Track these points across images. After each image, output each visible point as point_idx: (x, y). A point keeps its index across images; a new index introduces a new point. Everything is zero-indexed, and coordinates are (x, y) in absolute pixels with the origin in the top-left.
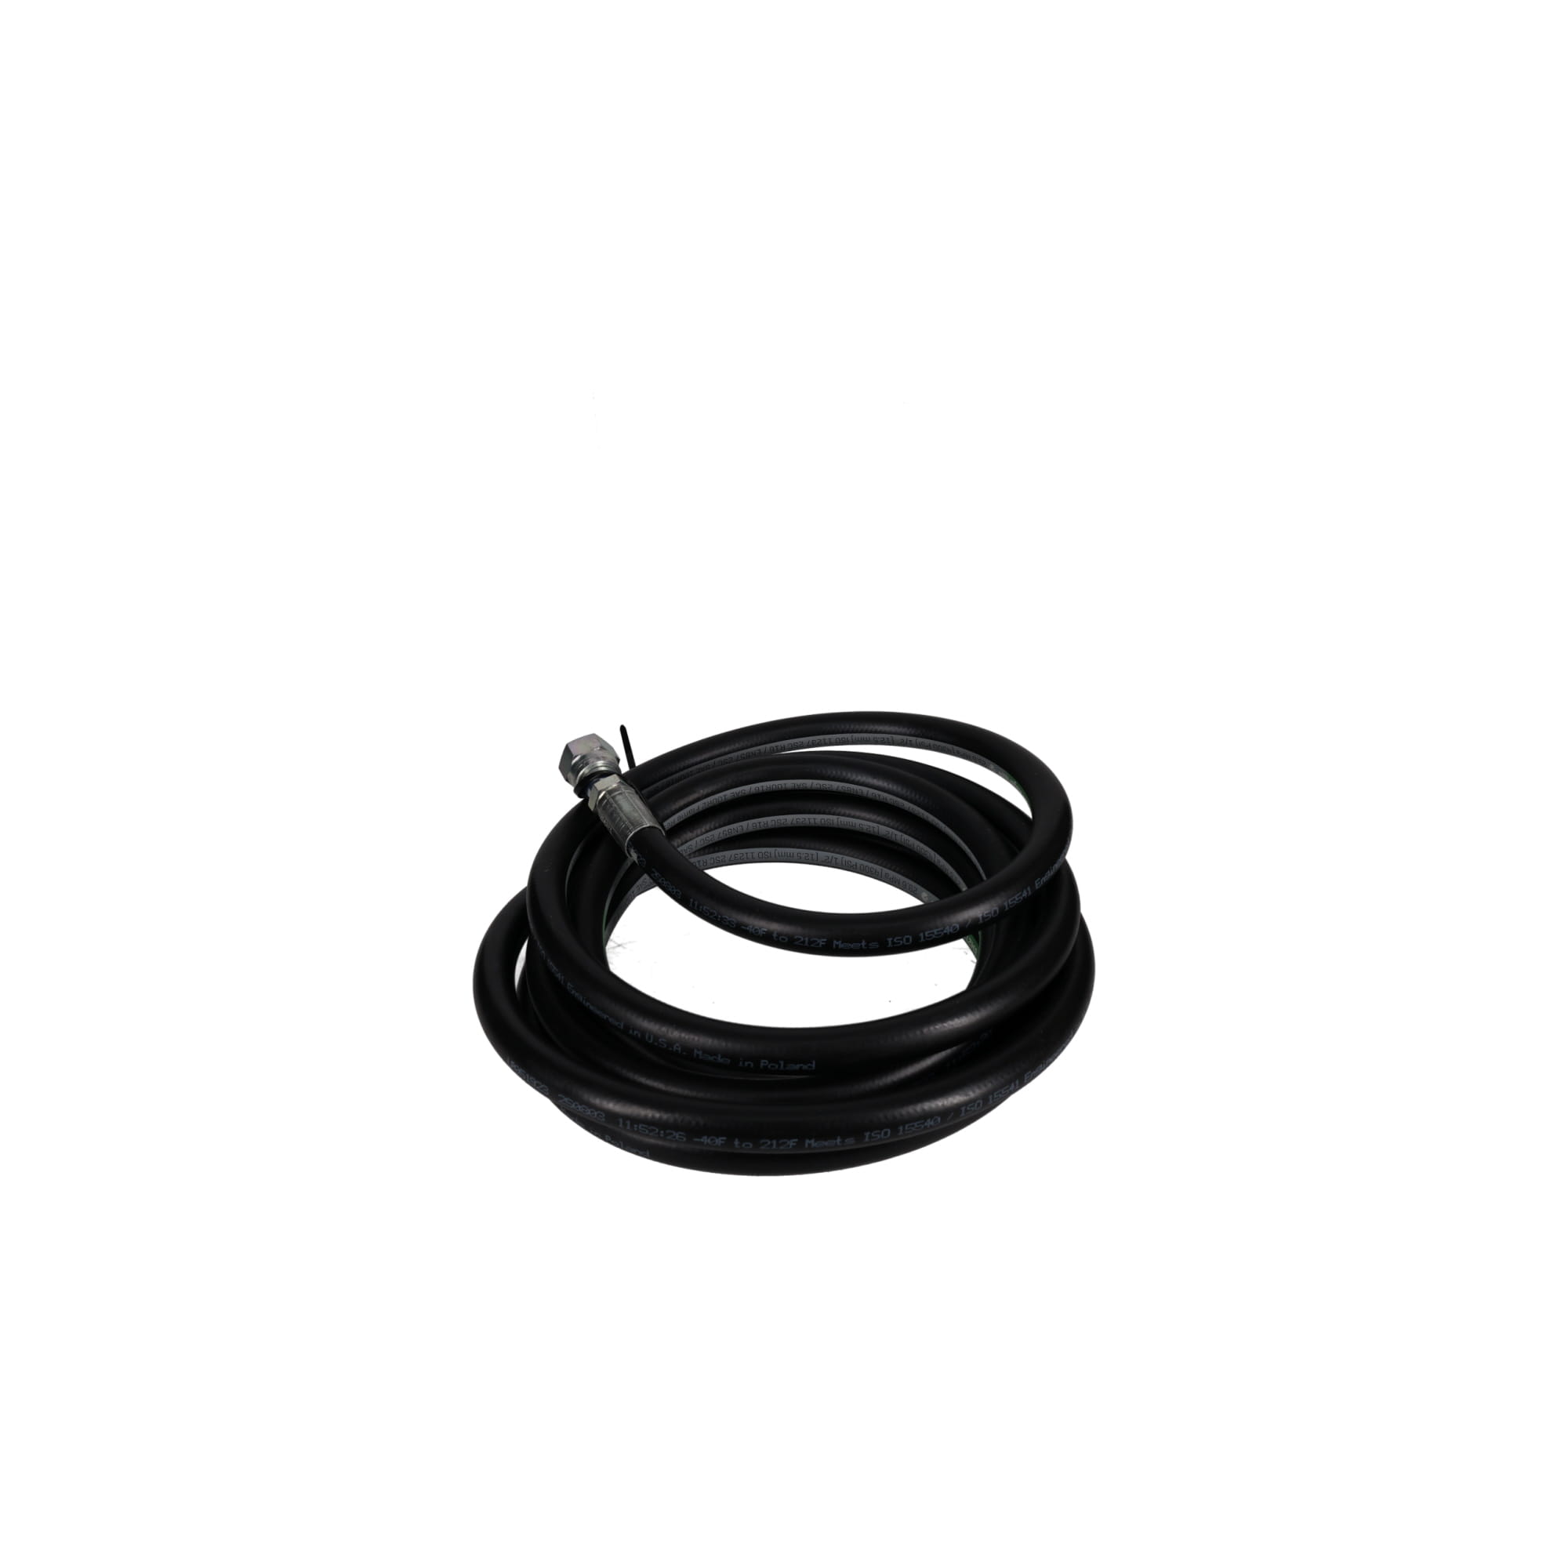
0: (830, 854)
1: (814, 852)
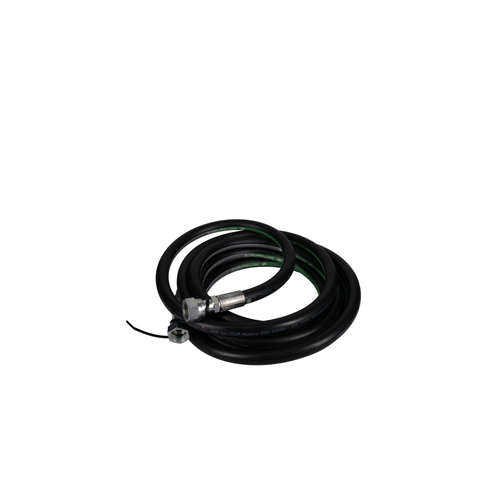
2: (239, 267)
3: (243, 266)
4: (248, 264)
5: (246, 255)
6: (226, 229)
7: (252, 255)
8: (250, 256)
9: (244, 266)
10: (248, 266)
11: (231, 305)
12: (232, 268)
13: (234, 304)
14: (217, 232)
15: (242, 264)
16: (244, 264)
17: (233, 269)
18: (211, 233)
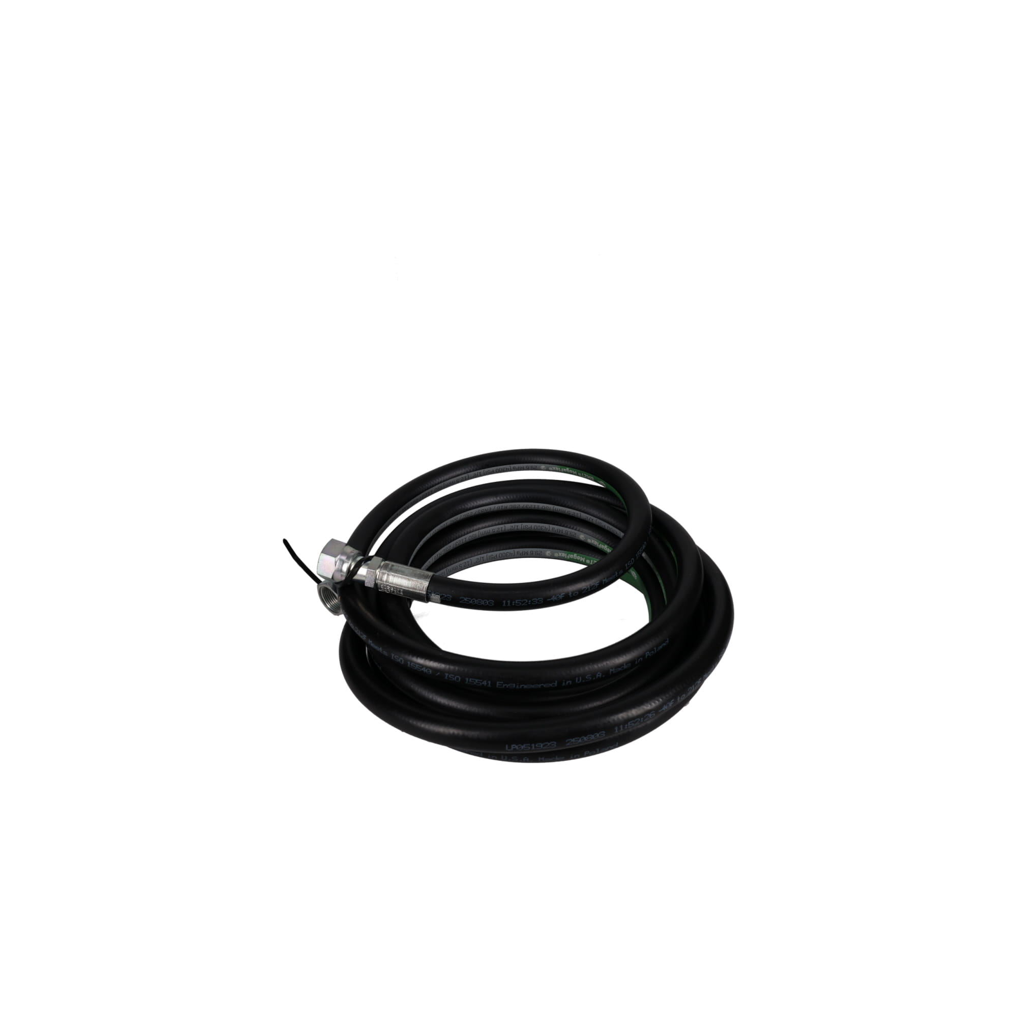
0: (478, 557)
1: (468, 560)
2: (563, 554)
3: (572, 556)
4: (585, 556)
5: (582, 537)
6: (576, 472)
7: (593, 541)
8: (589, 541)
9: (575, 556)
10: (583, 560)
11: (401, 587)
12: (547, 549)
13: (404, 588)
14: (558, 471)
15: (571, 551)
16: (575, 552)
17: (548, 552)
18: (547, 470)
